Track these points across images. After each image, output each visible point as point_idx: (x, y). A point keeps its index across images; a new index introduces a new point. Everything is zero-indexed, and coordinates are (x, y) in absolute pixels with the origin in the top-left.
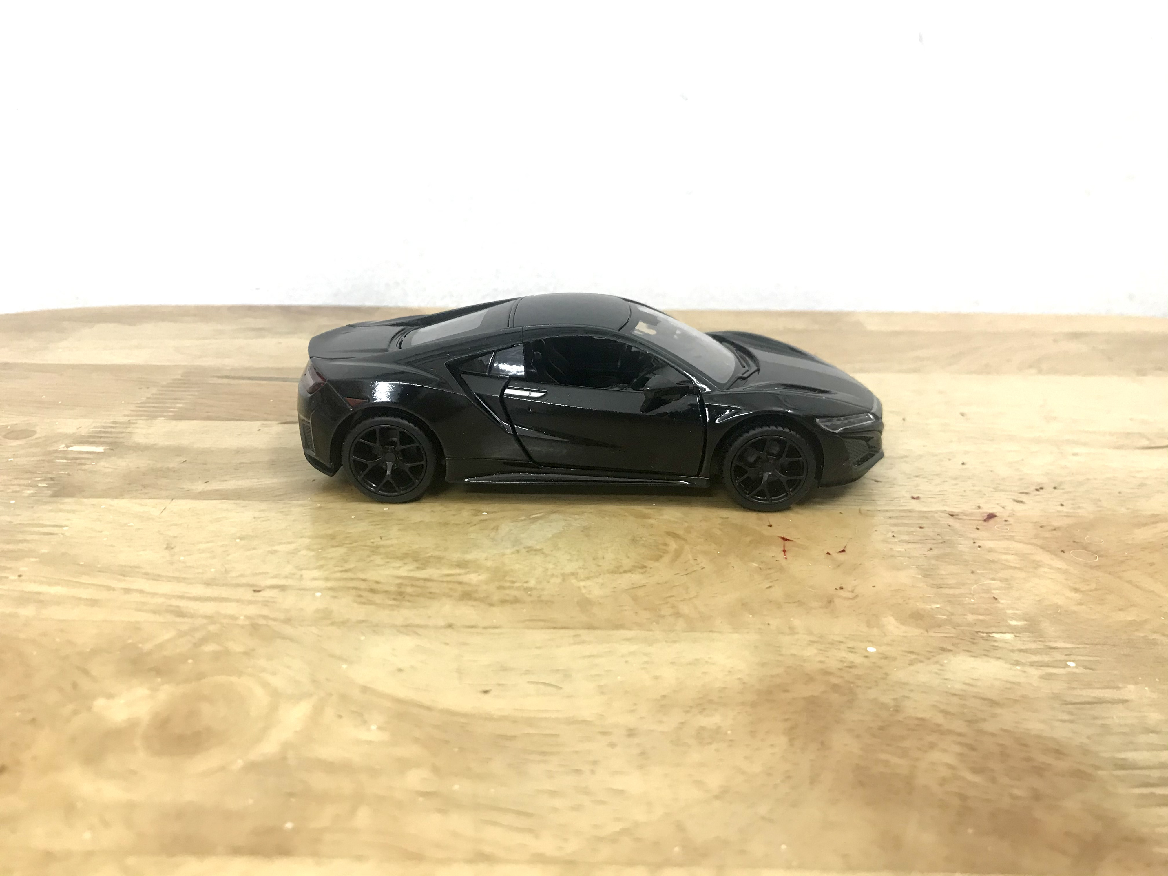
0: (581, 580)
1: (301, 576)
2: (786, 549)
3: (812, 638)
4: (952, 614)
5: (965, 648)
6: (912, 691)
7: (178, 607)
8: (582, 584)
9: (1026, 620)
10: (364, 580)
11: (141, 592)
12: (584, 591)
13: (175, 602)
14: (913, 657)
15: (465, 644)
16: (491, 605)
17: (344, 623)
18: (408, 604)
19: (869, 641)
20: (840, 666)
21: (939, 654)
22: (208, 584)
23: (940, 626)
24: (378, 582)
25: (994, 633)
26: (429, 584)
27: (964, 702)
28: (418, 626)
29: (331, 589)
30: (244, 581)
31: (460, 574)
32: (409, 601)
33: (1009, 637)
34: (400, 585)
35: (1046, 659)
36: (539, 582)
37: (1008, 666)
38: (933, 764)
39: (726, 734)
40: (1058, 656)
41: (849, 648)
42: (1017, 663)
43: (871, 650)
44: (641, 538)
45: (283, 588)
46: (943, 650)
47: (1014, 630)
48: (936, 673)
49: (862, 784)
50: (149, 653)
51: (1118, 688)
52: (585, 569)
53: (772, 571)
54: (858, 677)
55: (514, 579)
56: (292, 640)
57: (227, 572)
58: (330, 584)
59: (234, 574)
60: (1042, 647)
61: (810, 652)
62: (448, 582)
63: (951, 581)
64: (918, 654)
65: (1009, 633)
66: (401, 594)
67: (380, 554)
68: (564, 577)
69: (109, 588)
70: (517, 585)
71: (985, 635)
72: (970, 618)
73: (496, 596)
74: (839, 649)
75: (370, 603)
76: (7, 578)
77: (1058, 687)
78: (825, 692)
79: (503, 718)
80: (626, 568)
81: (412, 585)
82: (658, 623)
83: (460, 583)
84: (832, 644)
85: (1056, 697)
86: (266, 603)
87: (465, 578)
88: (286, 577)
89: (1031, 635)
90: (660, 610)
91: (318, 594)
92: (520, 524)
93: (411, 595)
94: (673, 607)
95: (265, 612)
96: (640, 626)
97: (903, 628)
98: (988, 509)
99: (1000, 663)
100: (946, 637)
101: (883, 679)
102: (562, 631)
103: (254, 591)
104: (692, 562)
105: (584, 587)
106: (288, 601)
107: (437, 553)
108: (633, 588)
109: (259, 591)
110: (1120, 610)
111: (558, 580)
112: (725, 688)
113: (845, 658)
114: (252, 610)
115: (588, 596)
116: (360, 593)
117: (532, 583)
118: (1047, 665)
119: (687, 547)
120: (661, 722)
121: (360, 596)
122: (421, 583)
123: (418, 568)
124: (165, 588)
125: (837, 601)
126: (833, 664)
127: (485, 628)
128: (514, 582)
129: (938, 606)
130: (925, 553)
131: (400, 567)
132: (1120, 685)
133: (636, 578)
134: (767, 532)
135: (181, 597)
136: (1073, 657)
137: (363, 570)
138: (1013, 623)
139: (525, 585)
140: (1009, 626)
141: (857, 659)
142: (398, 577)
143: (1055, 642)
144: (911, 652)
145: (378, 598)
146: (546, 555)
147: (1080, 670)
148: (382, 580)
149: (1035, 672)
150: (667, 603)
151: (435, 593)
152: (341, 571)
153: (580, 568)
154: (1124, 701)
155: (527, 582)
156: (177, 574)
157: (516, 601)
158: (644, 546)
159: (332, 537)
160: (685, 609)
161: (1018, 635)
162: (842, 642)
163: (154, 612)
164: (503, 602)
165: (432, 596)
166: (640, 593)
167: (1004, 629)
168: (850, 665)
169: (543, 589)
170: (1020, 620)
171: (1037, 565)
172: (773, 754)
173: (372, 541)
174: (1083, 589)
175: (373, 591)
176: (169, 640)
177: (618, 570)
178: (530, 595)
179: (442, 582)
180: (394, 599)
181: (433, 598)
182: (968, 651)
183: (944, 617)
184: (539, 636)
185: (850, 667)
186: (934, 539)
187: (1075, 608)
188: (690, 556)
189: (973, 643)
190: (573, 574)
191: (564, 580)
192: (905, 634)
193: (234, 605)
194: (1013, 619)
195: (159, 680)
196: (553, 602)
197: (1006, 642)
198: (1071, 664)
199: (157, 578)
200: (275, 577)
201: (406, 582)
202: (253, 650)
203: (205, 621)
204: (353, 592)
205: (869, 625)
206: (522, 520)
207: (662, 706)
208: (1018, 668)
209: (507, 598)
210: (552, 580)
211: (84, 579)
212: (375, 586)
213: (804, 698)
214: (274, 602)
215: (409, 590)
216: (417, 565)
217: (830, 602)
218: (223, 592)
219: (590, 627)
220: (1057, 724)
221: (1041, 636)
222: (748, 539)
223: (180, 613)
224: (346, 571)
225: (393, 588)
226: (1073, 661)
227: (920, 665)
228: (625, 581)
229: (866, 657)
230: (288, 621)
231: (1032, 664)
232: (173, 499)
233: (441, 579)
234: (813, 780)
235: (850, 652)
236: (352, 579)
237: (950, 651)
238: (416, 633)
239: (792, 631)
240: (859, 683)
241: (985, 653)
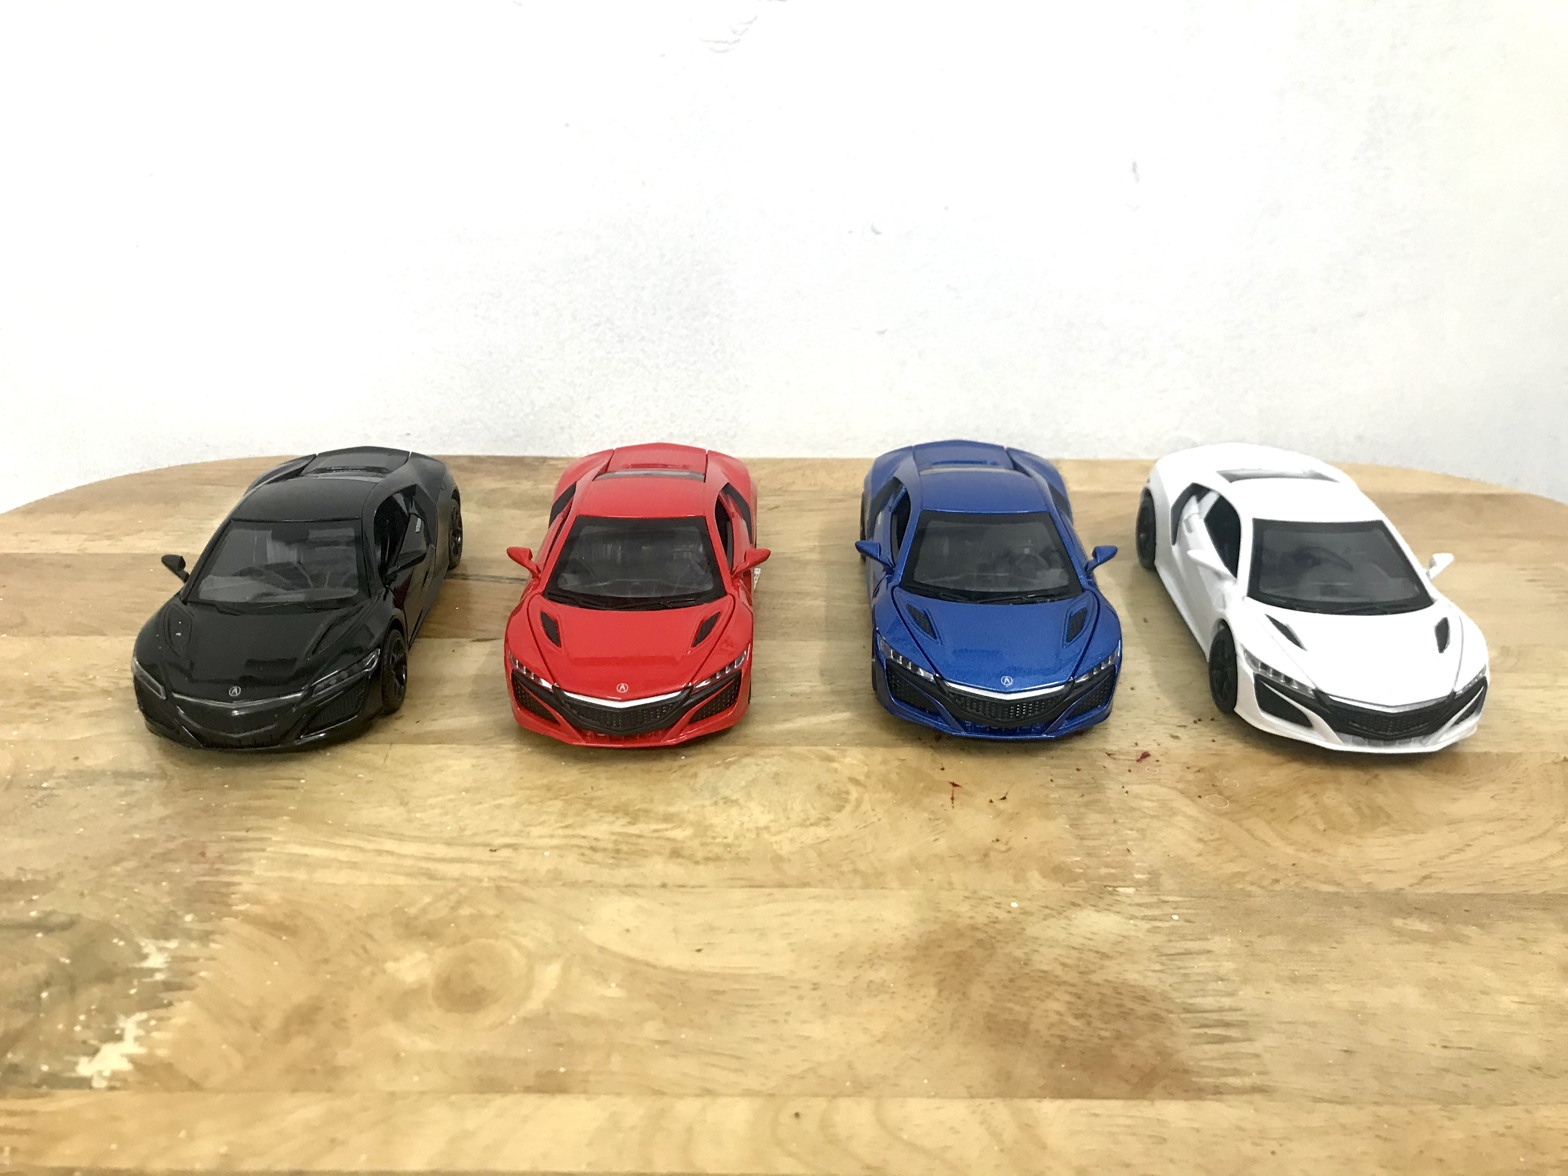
0: (774, 835)
1: (529, 833)
2: (954, 796)
3: (967, 894)
4: (1089, 868)
5: (1092, 903)
6: (1041, 945)
7: (428, 869)
8: (774, 839)
9: (1149, 873)
10: (584, 837)
11: (391, 853)
12: (775, 846)
13: (425, 865)
14: (1048, 911)
15: (677, 904)
16: (697, 863)
17: (573, 884)
18: (625, 863)
19: (1014, 897)
20: (986, 921)
21: (1070, 908)
22: (449, 843)
23: (1075, 881)
24: (596, 839)
25: (1120, 886)
26: (641, 841)
27: (1080, 955)
28: (636, 886)
29: (557, 847)
30: (478, 840)
31: (667, 830)
32: (626, 859)
33: (1131, 890)
34: (616, 842)
35: (1156, 912)
36: (737, 838)
37: (1123, 920)
38: (1047, 1011)
39: (889, 987)
40: (1168, 909)
41: (996, 903)
42: (1133, 917)
43: (1014, 905)
44: (826, 785)
45: (513, 847)
46: (1074, 904)
47: (1137, 884)
48: (1063, 928)
49: (990, 1029)
50: (416, 918)
51: (1207, 939)
52: (776, 822)
53: (939, 822)
54: (1000, 932)
55: (714, 835)
56: (532, 901)
57: (462, 830)
58: (555, 842)
59: (468, 833)
60: (1156, 901)
61: (964, 908)
62: (658, 838)
63: (1095, 830)
64: (1052, 909)
65: (1132, 887)
66: (618, 851)
67: (593, 807)
68: (759, 830)
69: (362, 850)
70: (718, 840)
71: (1110, 889)
72: (1103, 871)
73: (700, 855)
74: (988, 905)
75: (592, 862)
76: (270, 839)
77: (1159, 939)
78: (971, 947)
79: (714, 975)
80: (812, 821)
81: (627, 843)
82: (838, 879)
83: (668, 839)
84: (982, 899)
85: (1155, 949)
86: (504, 864)
87: (671, 834)
88: (516, 835)
89: (1150, 889)
90: (841, 866)
91: (547, 853)
92: (717, 770)
93: (627, 853)
94: (853, 862)
95: (505, 873)
96: (822, 883)
97: (1044, 881)
98: (1143, 748)
99: (1118, 918)
100: (1078, 891)
101: (1019, 933)
102: (758, 889)
103: (491, 850)
104: (871, 813)
105: (776, 842)
106: (522, 861)
107: (644, 806)
108: (819, 843)
109: (495, 851)
110: (1232, 861)
111: (753, 836)
112: (891, 944)
113: (991, 913)
114: (494, 871)
115: (779, 852)
116: (583, 851)
117: (730, 840)
118: (1154, 919)
119: (866, 796)
120: (838, 977)
121: (583, 854)
122: (634, 840)
123: (629, 823)
124: (412, 848)
125: (992, 854)
126: (981, 919)
127: (693, 887)
128: (714, 838)
129: (1078, 859)
130: (1077, 800)
131: (614, 822)
132: (1209, 937)
133: (821, 832)
134: (938, 775)
135: (427, 859)
136: (1179, 911)
137: (582, 826)
138: (1138, 876)
139: (725, 841)
140: (1133, 879)
141: (1001, 915)
142: (613, 834)
143: (1168, 895)
144: (1047, 907)
145: (598, 857)
146: (741, 808)
147: (1182, 923)
148: (600, 837)
149: (1145, 925)
150: (847, 859)
151: (647, 851)
152: (562, 827)
153: (772, 821)
154: (1209, 952)
155: (726, 838)
156: (417, 833)
157: (717, 859)
158: (828, 794)
159: (549, 788)
160: (862, 866)
161: (1139, 889)
162: (991, 898)
163: (409, 875)
164: (707, 859)
165: (644, 854)
166: (824, 847)
167: (1128, 883)
168: (994, 920)
169: (740, 846)
170: (1143, 874)
171: (1173, 812)
172: (925, 1004)
173: (585, 791)
174: (1206, 839)
175: (593, 849)
176: (430, 904)
177: (804, 824)
178: (730, 852)
179: (652, 838)
180: (613, 857)
181: (646, 857)
182: (1094, 906)
183: (1081, 871)
184: (738, 895)
185: (995, 923)
186: (1087, 784)
187: (1195, 860)
188: (869, 807)
189: (1100, 898)
190: (767, 828)
191: (758, 834)
192: (1044, 889)
193: (475, 866)
194: (1138, 872)
195: (431, 944)
196: (749, 859)
197: (1128, 896)
198: (1175, 917)
199: (400, 838)
200: (506, 834)
201: (621, 839)
202: (502, 913)
203: (454, 884)
204: (575, 850)
205: (1017, 881)
206: (718, 766)
207: (841, 962)
208: (1132, 922)
209: (710, 855)
210: (748, 835)
211: (338, 841)
212: (594, 844)
213: (954, 953)
214: (510, 863)
215: (624, 848)
216: (629, 820)
217: (986, 855)
218: (464, 852)
219: (782, 885)
220: (1150, 974)
221: (1158, 890)
222: (922, 785)
223: (431, 876)
224: (567, 827)
225: (610, 846)
226: (1177, 914)
227: (1052, 920)
228: (811, 835)
229: (1009, 912)
230: (525, 882)
231: (1144, 918)
232: (391, 744)
233: (651, 835)
234: (953, 1027)
235: (996, 907)
236: (573, 836)
237: (1079, 905)
238: (635, 893)
239: (951, 885)
240: (999, 938)
241: (1108, 907)
